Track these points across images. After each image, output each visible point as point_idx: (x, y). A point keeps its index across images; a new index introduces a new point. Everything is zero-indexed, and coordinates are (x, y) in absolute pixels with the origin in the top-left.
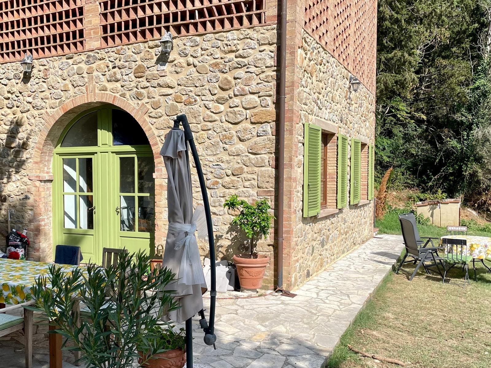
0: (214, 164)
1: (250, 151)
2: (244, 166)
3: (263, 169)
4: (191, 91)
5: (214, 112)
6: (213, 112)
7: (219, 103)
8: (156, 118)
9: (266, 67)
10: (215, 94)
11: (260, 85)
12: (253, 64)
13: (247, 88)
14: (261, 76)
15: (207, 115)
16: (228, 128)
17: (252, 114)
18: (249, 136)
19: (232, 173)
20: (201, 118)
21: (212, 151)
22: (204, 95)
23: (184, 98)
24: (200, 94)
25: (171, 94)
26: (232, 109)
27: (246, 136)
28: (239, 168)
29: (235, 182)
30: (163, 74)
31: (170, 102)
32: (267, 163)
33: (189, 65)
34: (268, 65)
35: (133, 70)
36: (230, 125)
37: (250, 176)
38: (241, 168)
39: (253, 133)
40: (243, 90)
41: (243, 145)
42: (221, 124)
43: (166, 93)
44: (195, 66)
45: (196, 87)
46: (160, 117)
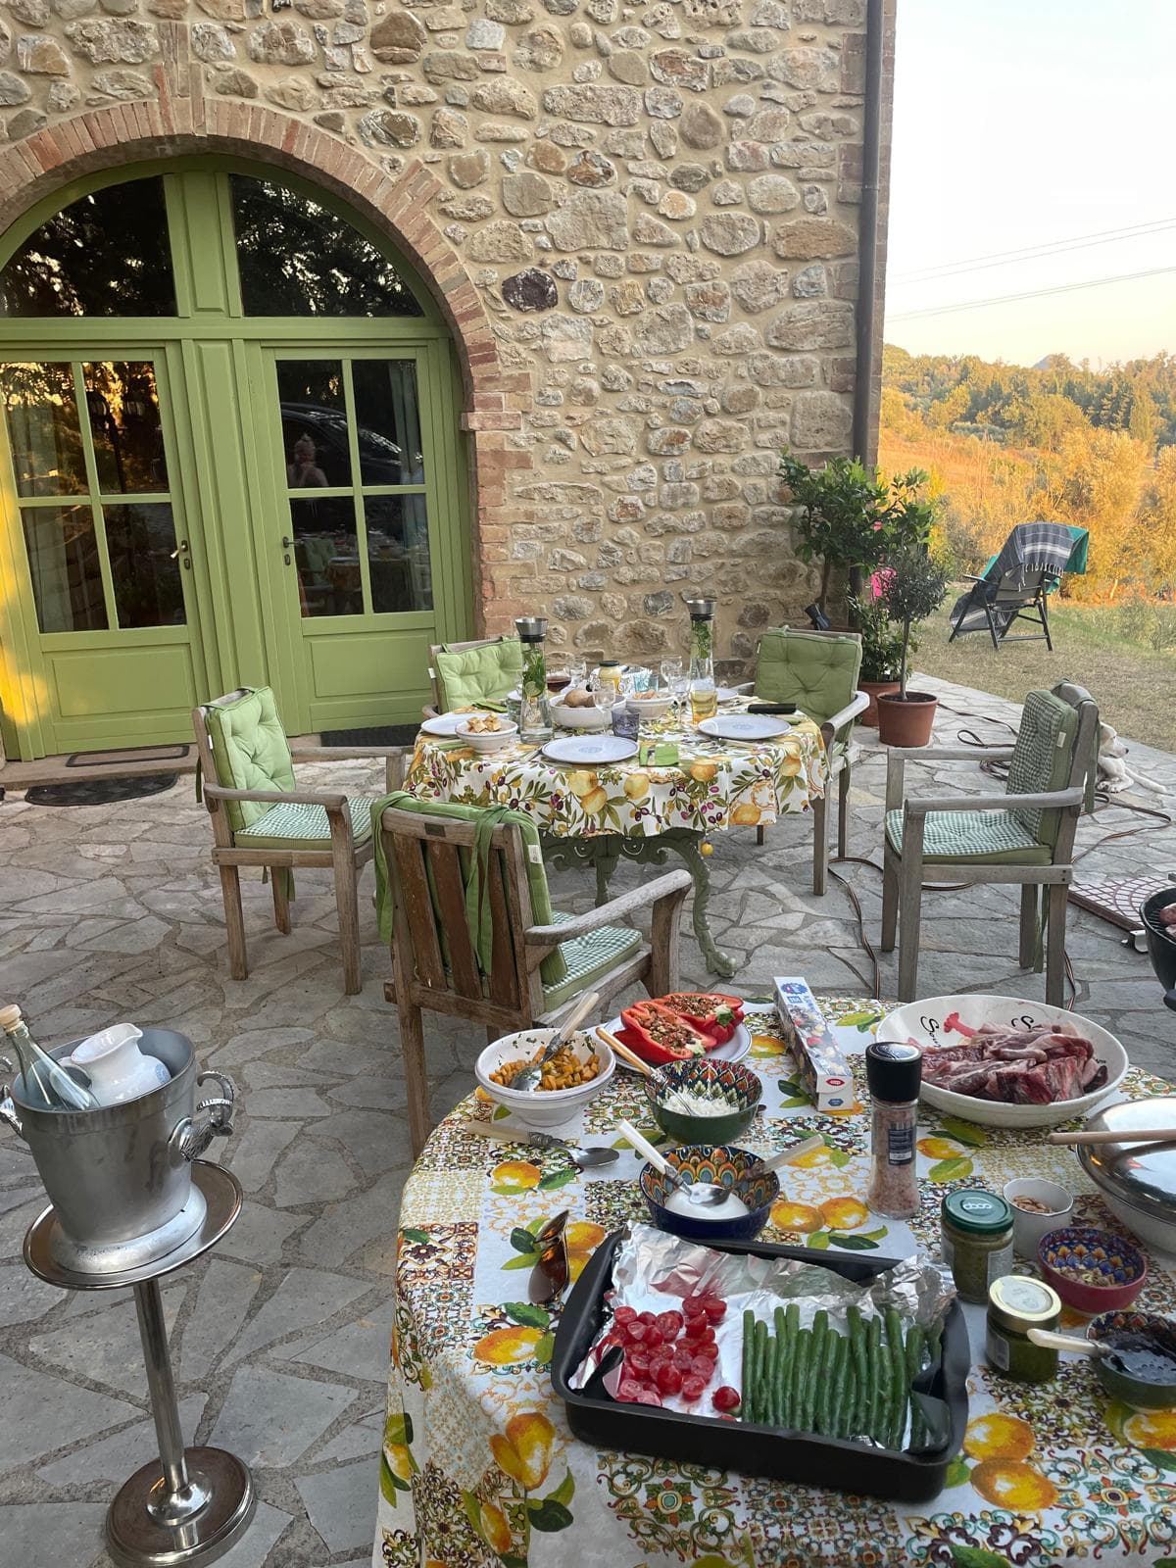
0: (672, 382)
1: (775, 343)
2: (757, 388)
3: (808, 394)
4: (590, 138)
5: (670, 215)
6: (664, 216)
7: (683, 189)
8: (470, 220)
9: (820, 92)
10: (670, 158)
11: (801, 146)
12: (781, 77)
13: (764, 149)
14: (803, 118)
15: (648, 223)
16: (712, 271)
17: (781, 231)
18: (771, 298)
19: (723, 407)
20: (626, 232)
21: (663, 342)
22: (635, 158)
23: (569, 160)
24: (621, 152)
25: (523, 140)
26: (722, 213)
27: (764, 299)
28: (745, 393)
29: (733, 432)
30: (494, 65)
31: (519, 170)
32: (818, 379)
33: (580, 45)
34: (826, 86)
35: (367, 30)
36: (717, 263)
37: (772, 415)
38: (750, 395)
39: (781, 289)
40: (755, 153)
41: (752, 326)
42: (690, 257)
43: (505, 135)
44: (602, 54)
45: (607, 124)
46: (483, 217)
